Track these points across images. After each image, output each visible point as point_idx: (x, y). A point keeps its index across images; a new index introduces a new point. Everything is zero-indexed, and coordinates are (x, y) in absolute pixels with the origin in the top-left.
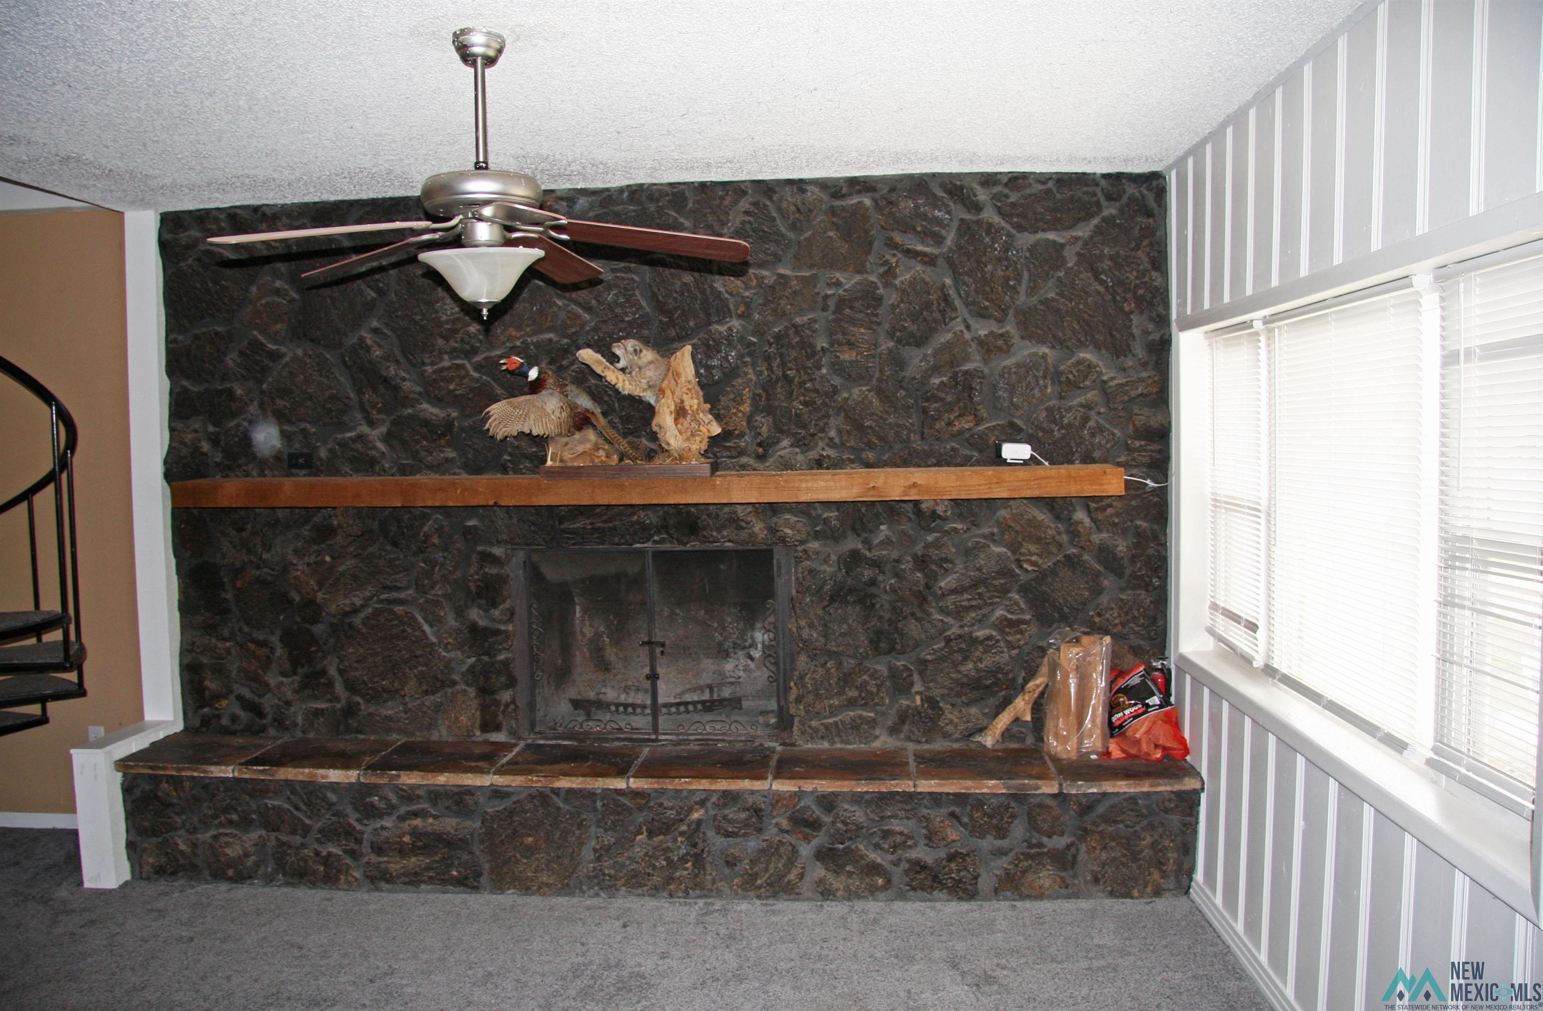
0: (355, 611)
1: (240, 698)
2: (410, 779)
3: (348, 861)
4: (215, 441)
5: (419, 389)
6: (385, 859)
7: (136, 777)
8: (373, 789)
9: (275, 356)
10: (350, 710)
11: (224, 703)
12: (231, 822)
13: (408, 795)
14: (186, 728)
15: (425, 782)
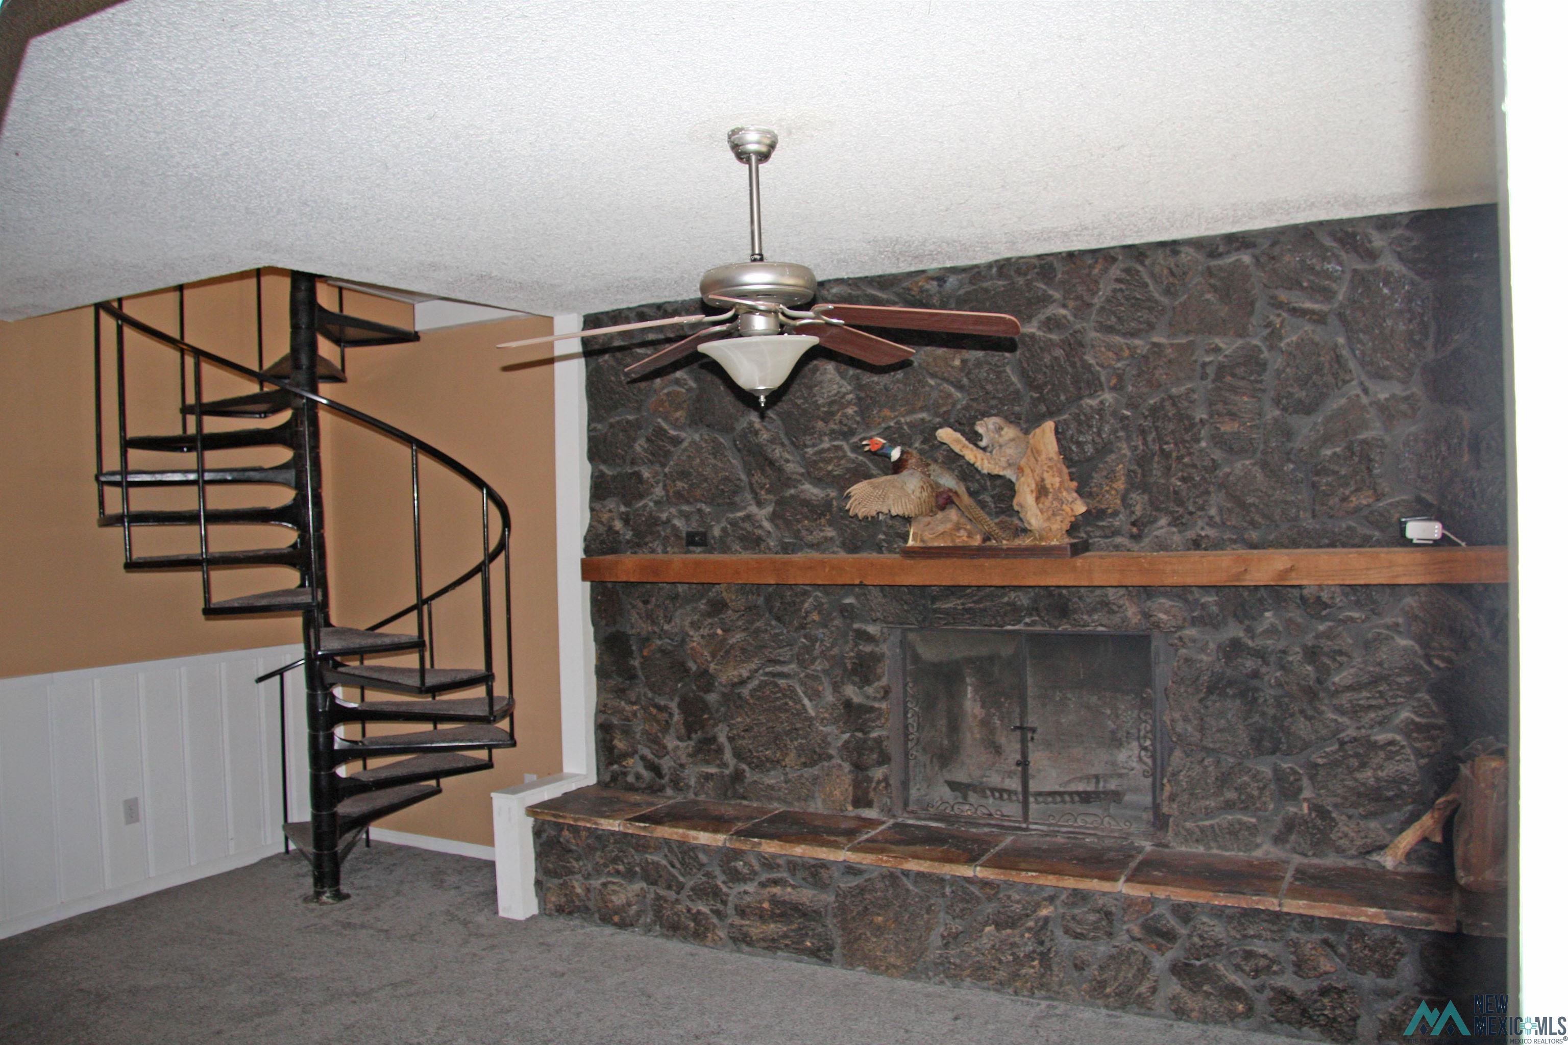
0: (743, 682)
1: (643, 758)
2: (770, 847)
3: (715, 920)
4: (626, 521)
5: (803, 471)
6: (748, 922)
7: (544, 823)
8: (737, 854)
9: (676, 441)
10: (738, 776)
11: (630, 761)
12: (618, 872)
13: (769, 863)
14: (599, 782)
15: (783, 852)
